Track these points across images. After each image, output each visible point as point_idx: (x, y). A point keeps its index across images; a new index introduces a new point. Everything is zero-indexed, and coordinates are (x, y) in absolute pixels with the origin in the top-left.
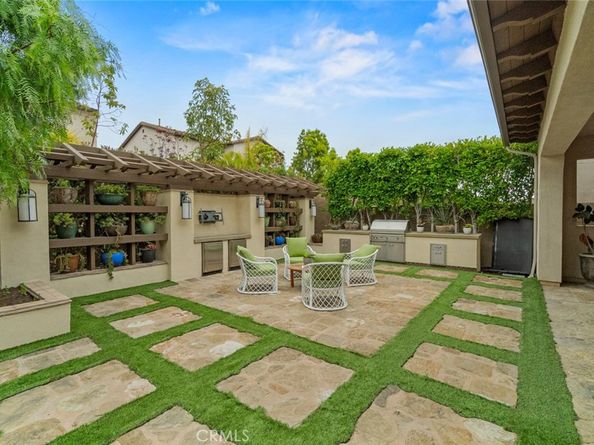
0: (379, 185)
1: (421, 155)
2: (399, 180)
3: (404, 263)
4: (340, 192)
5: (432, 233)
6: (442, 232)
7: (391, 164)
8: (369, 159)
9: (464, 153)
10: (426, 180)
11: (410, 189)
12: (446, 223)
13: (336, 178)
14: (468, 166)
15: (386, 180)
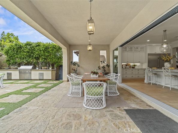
0: (25, 54)
1: (39, 45)
2: (32, 53)
3: (31, 80)
4: (10, 55)
5: (40, 70)
6: (43, 69)
7: (29, 47)
8: (21, 45)
9: (51, 46)
10: (40, 53)
11: (36, 56)
12: (45, 66)
13: (9, 50)
14: (52, 50)
15: (28, 52)
